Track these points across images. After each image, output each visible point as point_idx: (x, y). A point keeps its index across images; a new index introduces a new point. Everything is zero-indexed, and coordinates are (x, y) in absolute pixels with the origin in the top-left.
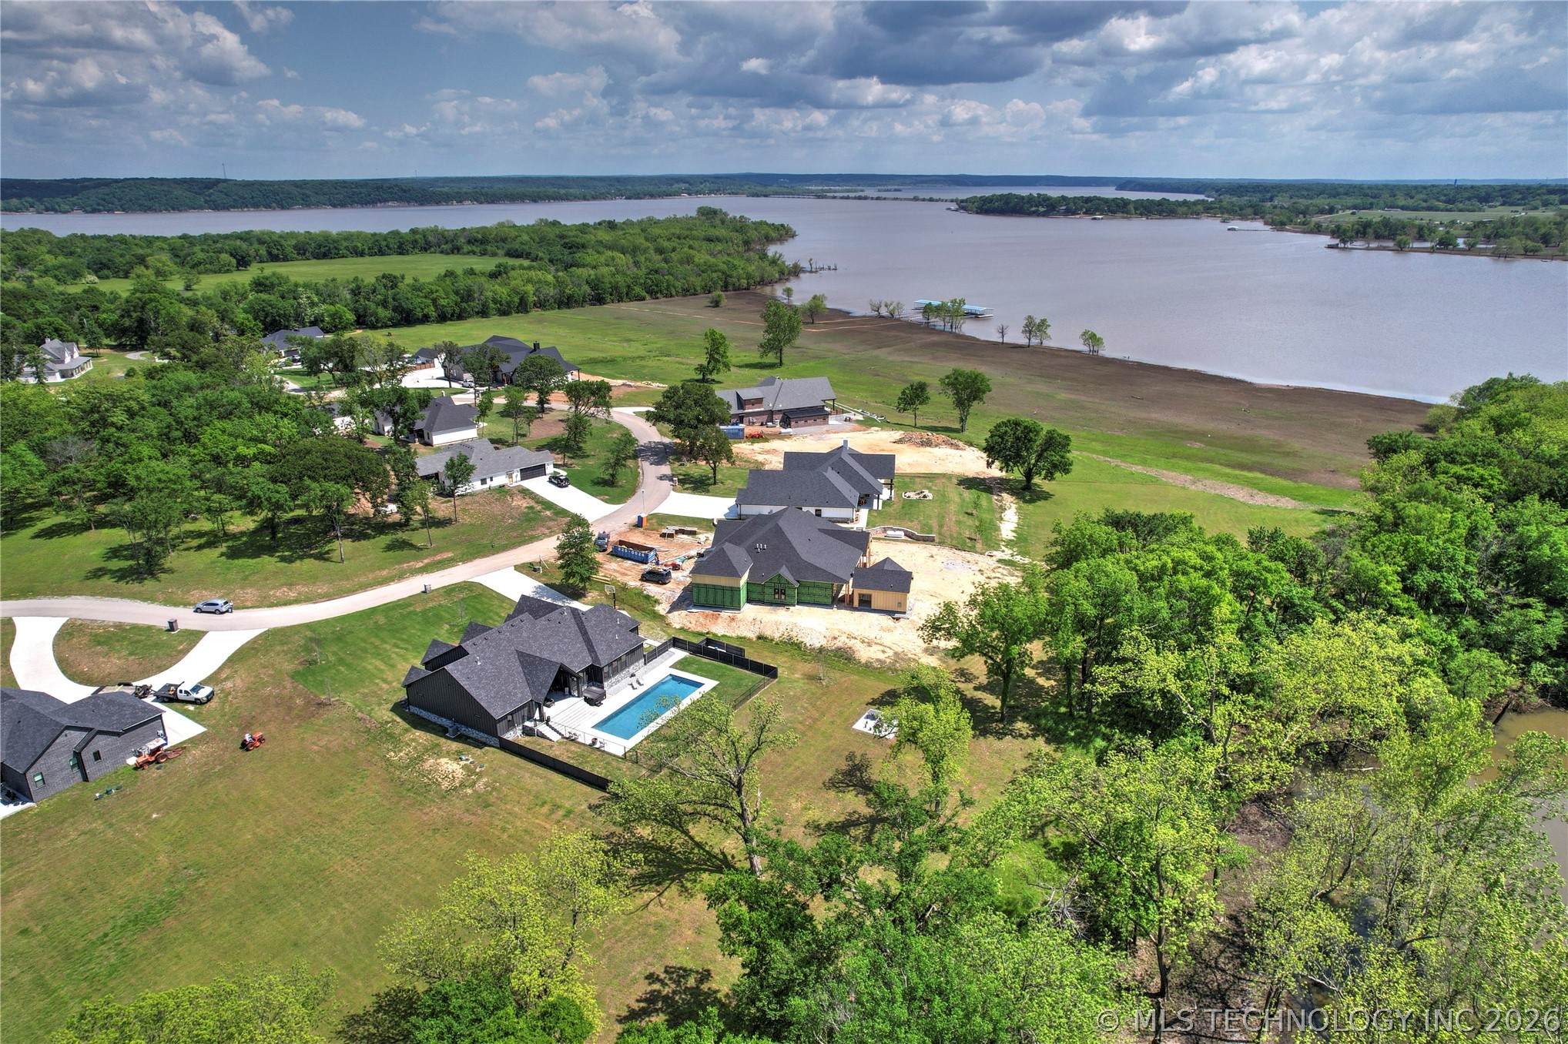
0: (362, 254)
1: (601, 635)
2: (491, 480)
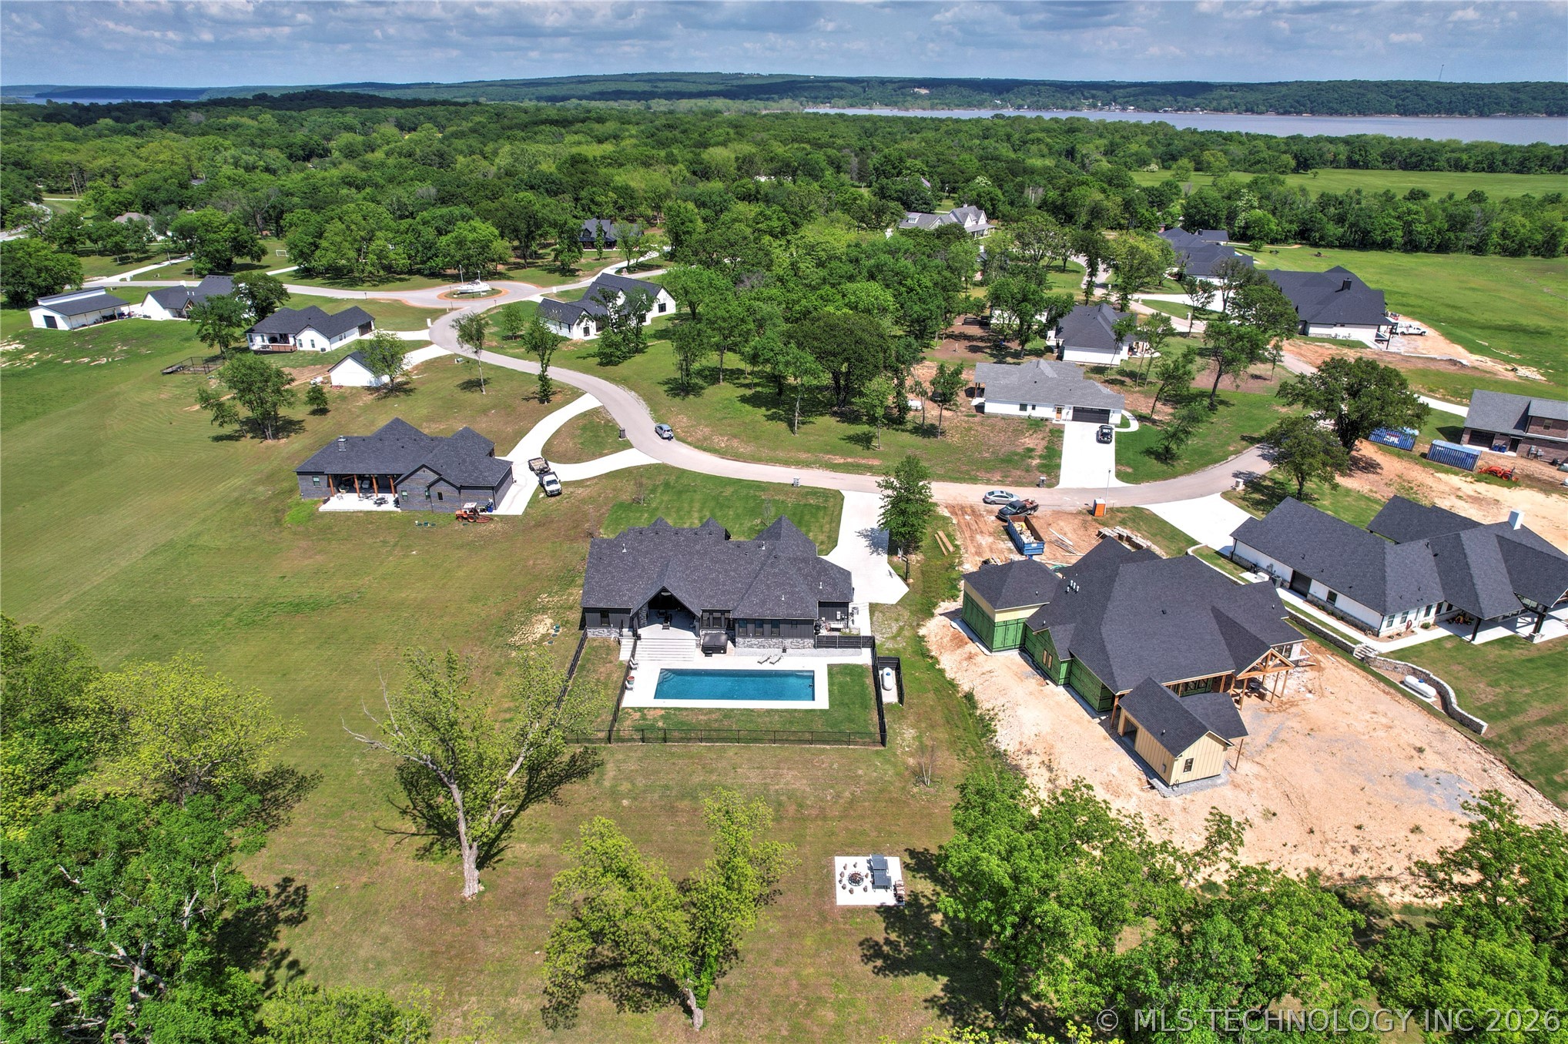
0: (1464, 168)
1: (768, 587)
2: (1034, 408)
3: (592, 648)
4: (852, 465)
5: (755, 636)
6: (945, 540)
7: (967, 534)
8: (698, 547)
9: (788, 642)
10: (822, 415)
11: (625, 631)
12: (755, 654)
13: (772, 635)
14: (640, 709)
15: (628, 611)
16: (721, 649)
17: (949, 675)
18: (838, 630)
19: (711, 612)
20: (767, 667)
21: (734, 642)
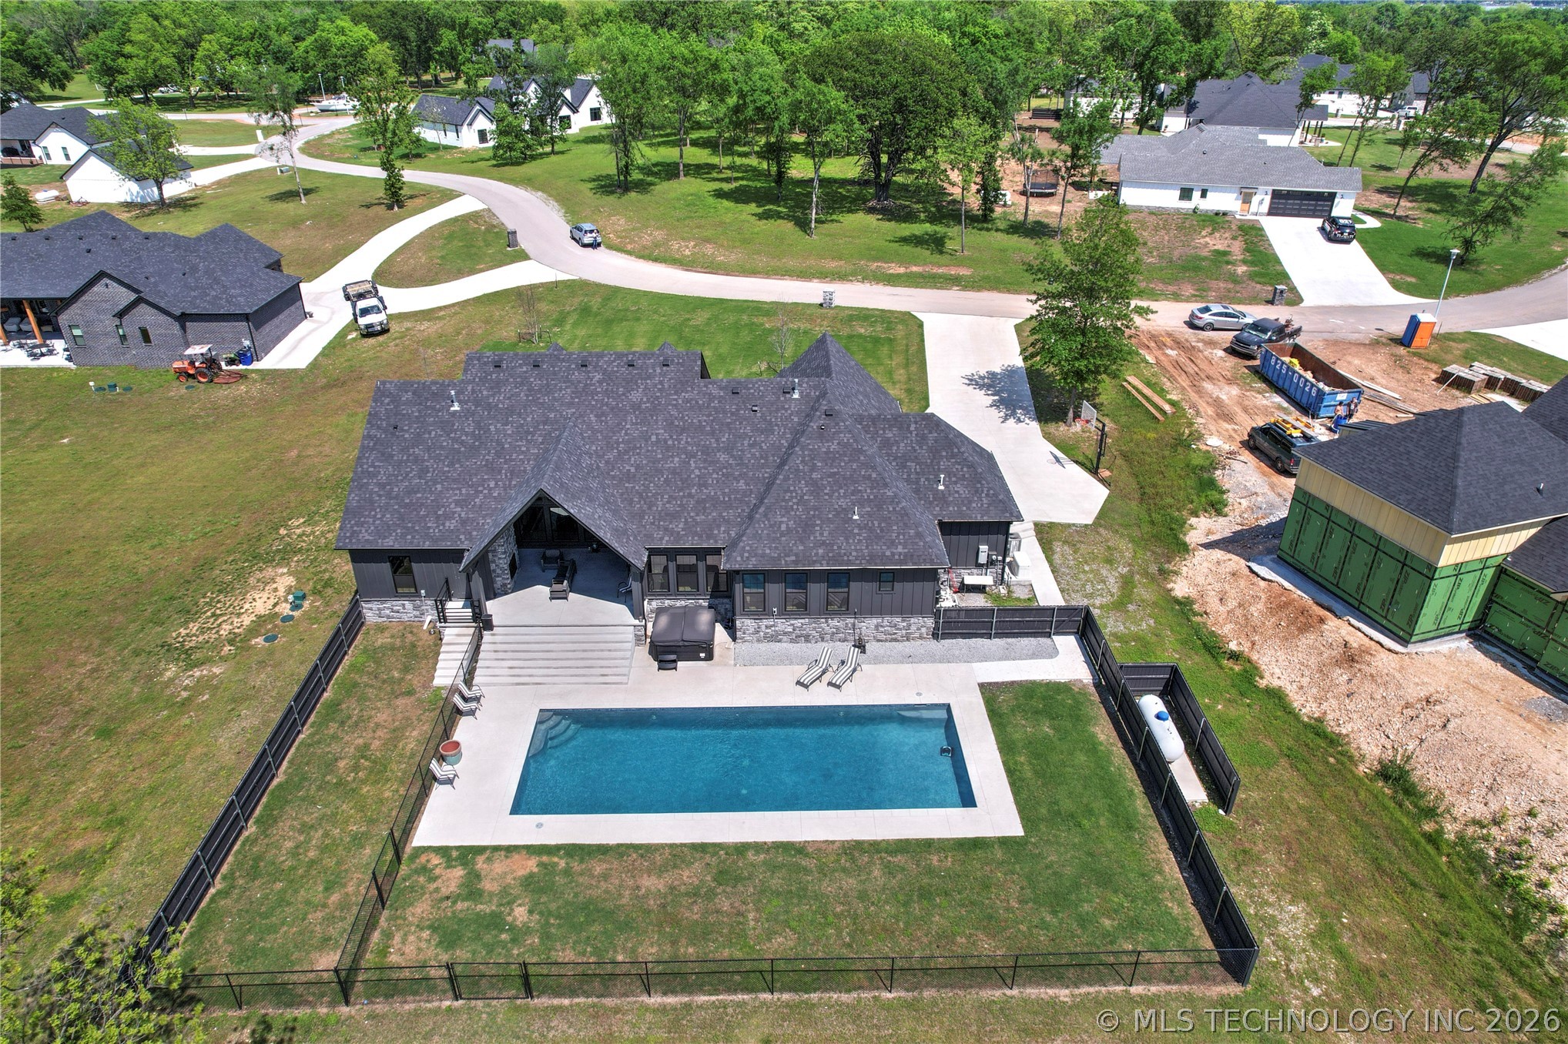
1: (816, 488)
2: (1204, 194)
3: (374, 654)
4: (921, 276)
5: (784, 613)
6: (1147, 391)
7: (1184, 382)
8: (635, 396)
9: (868, 626)
10: (850, 211)
11: (455, 606)
12: (788, 660)
13: (827, 610)
14: (467, 855)
15: (456, 555)
16: (702, 650)
17: (1306, 706)
18: (980, 589)
19: (671, 554)
20: (821, 696)
21: (731, 628)
